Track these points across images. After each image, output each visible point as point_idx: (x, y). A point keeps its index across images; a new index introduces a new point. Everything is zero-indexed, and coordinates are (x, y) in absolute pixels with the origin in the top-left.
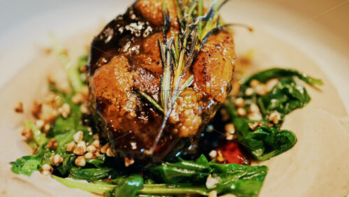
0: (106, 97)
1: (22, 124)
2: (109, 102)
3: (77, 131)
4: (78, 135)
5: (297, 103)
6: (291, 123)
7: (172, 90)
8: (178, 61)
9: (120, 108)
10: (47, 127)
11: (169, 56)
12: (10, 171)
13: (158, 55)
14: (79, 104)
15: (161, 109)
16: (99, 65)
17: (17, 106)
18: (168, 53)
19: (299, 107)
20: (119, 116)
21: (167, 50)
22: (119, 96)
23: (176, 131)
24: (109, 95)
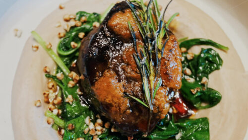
2: (111, 105)
3: (85, 117)
4: (87, 120)
6: (212, 81)
8: (150, 70)
10: (60, 112)
11: (143, 68)
15: (146, 106)
16: (97, 78)
18: (143, 66)
19: (217, 69)
21: (143, 64)
22: (117, 100)
23: (158, 117)
24: (109, 101)
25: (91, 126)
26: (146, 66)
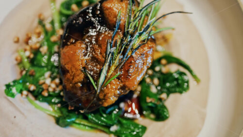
0: (67, 68)
1: (17, 51)
4: (47, 74)
5: (180, 89)
6: (172, 102)
7: (106, 77)
8: (115, 60)
9: (73, 79)
10: (32, 56)
11: (110, 56)
12: (4, 92)
13: (105, 50)
14: (55, 43)
16: (69, 43)
17: (16, 40)
18: (110, 54)
19: (181, 92)
20: (71, 83)
21: (110, 53)
22: (74, 71)
23: (101, 103)
24: (69, 67)
25: (48, 81)
26: (112, 55)
